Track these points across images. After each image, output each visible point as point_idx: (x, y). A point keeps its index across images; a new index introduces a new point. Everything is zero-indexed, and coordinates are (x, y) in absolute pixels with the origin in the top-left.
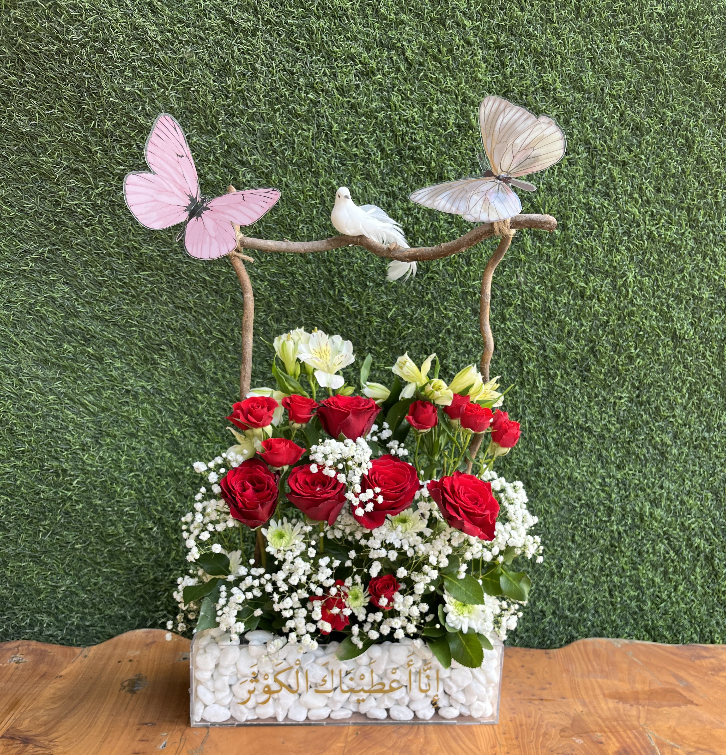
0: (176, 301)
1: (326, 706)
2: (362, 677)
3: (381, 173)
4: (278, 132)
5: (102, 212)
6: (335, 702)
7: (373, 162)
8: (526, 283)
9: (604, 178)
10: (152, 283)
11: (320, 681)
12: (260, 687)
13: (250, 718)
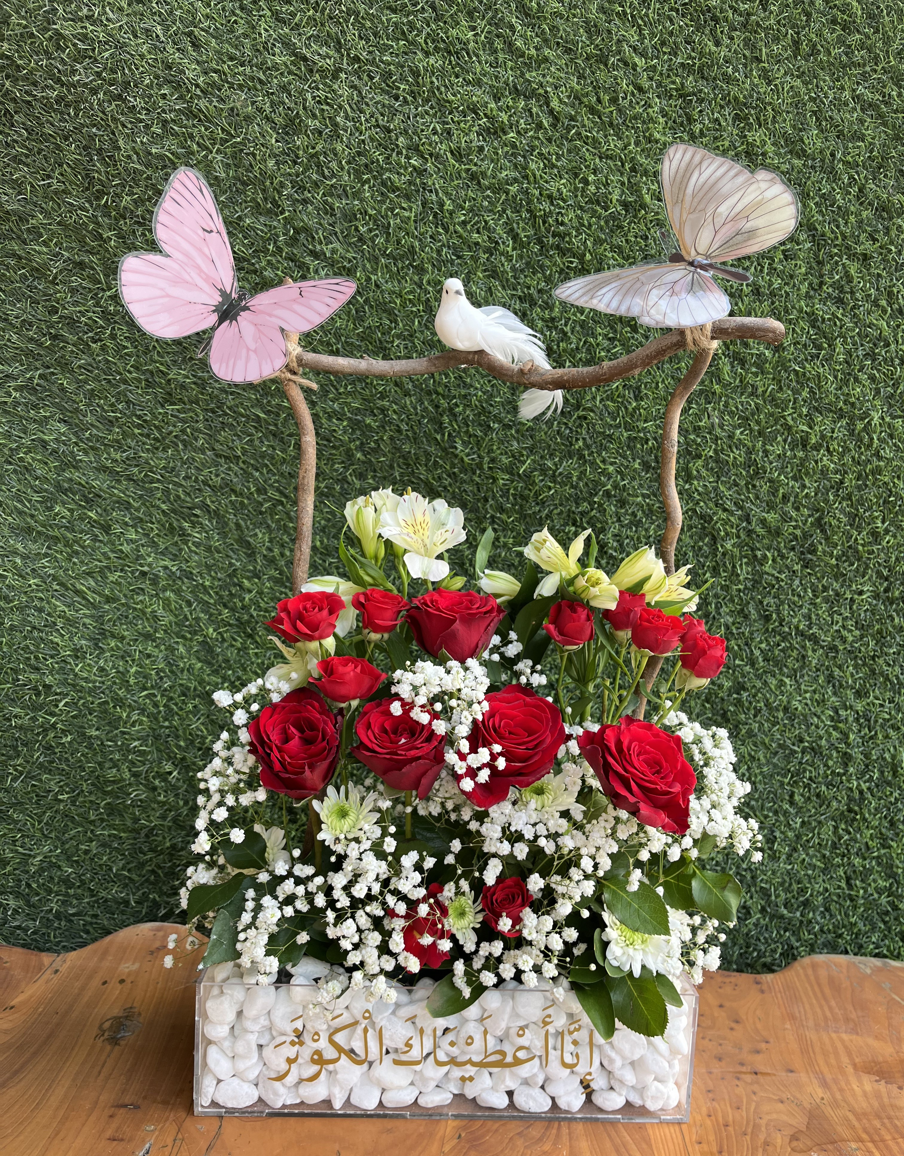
0: (218, 447)
1: (412, 1084)
2: (470, 1041)
3: (513, 269)
4: (366, 212)
5: (115, 322)
6: (425, 1080)
7: (502, 254)
8: (721, 426)
9: (838, 277)
10: (184, 421)
11: (401, 1046)
12: (306, 1053)
13: (288, 1103)
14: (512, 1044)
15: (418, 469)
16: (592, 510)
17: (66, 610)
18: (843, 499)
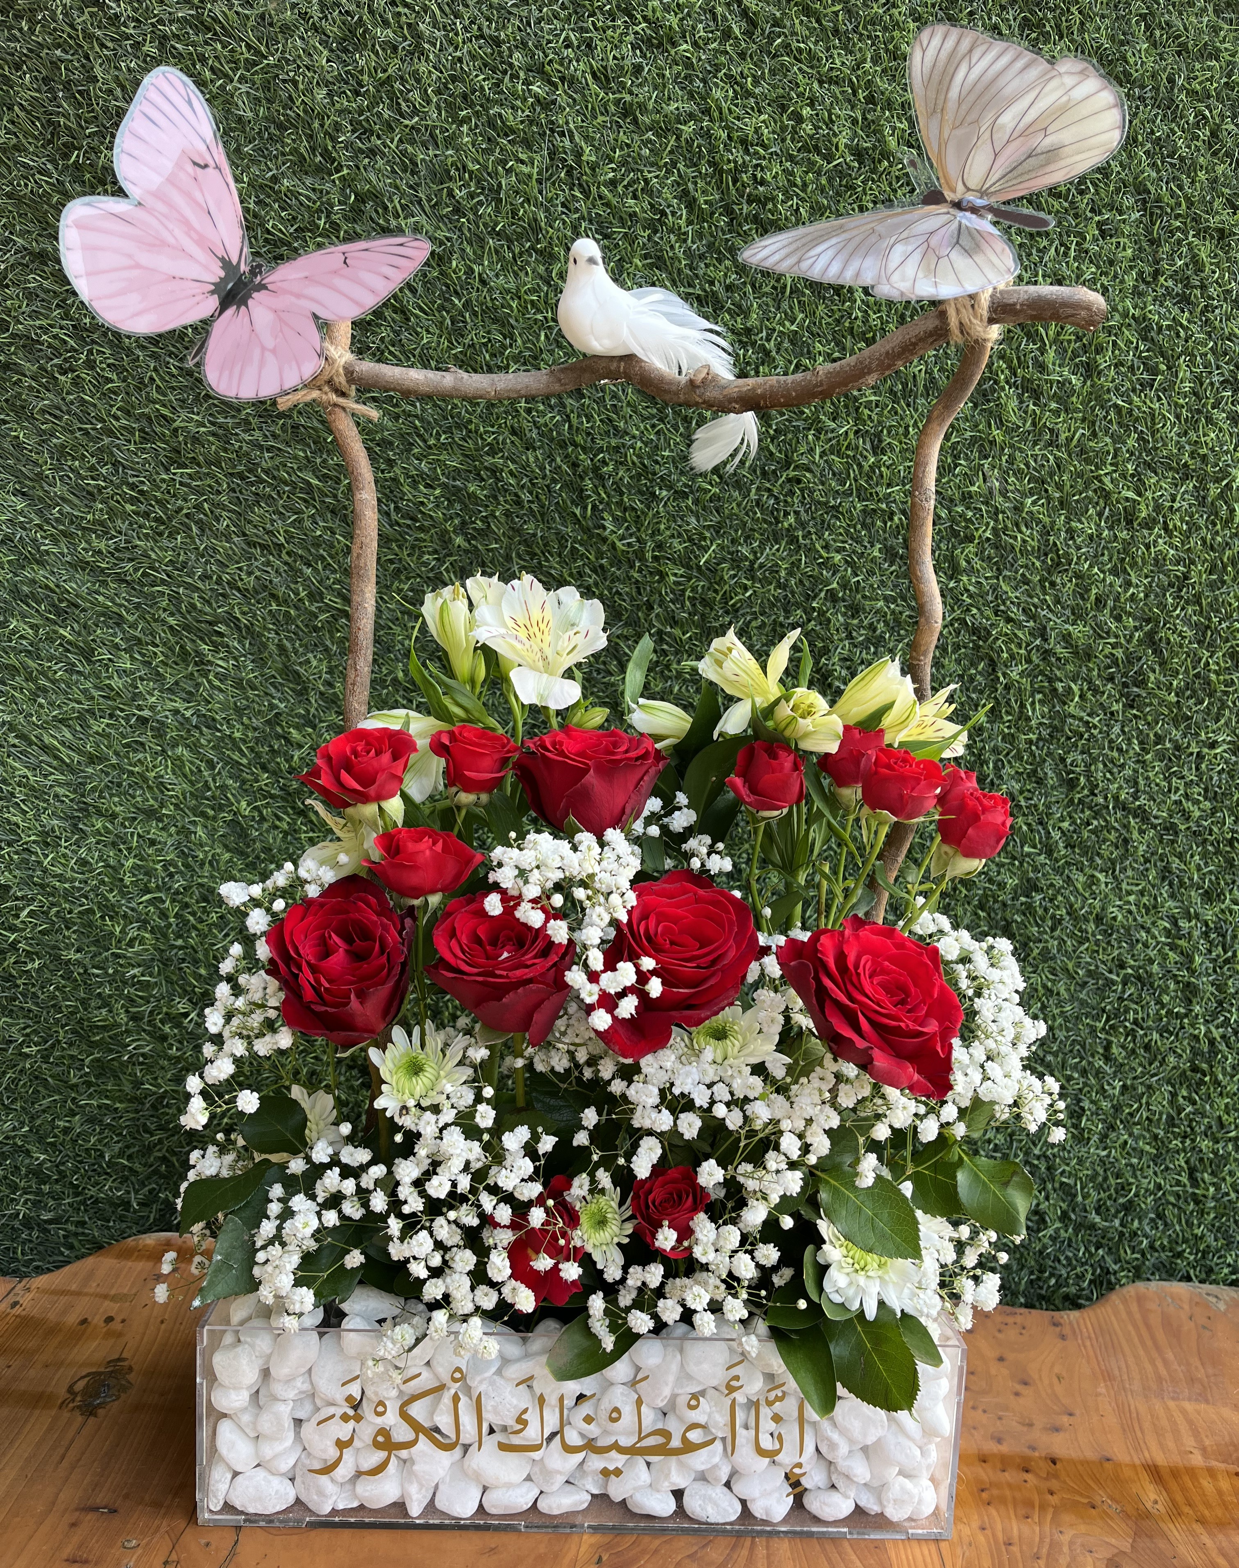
0: (249, 530)
1: (529, 1478)
2: (615, 1415)
5: (94, 342)
6: (548, 1473)
7: (671, 231)
8: (1004, 493)
9: (1180, 263)
10: (199, 492)
11: (511, 1422)
12: (366, 1432)
13: (341, 1506)
14: (681, 1419)
15: (547, 560)
16: (809, 621)
17: (29, 774)
18: (1187, 602)
